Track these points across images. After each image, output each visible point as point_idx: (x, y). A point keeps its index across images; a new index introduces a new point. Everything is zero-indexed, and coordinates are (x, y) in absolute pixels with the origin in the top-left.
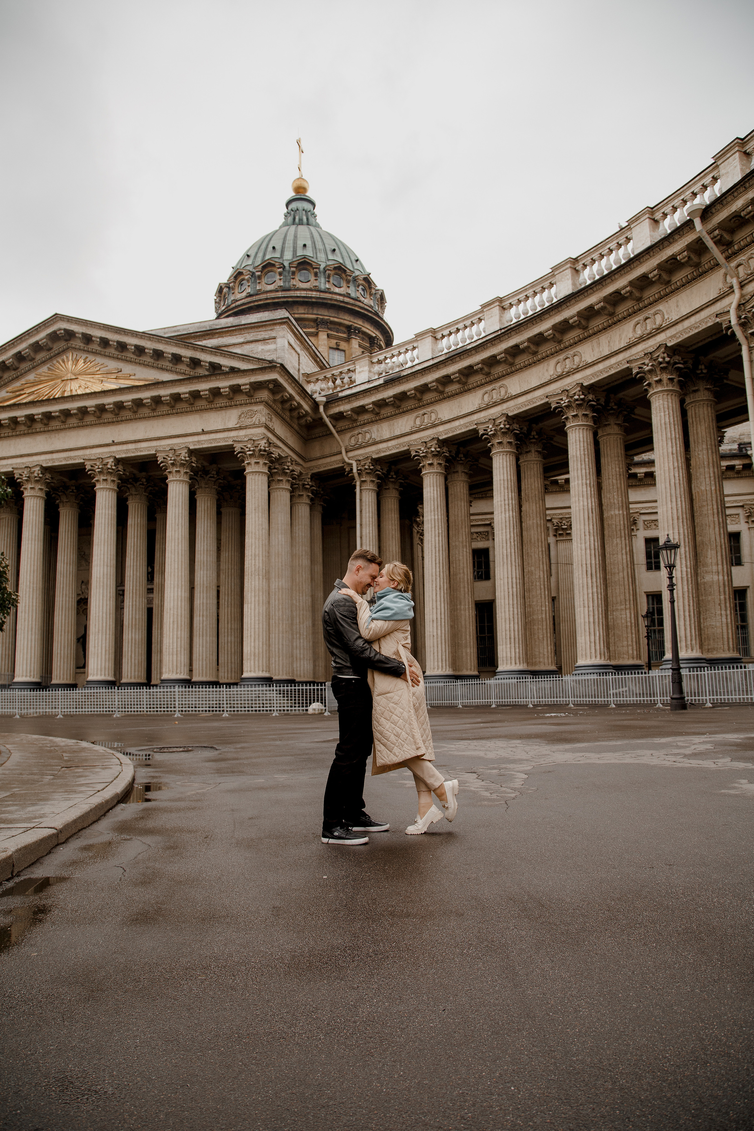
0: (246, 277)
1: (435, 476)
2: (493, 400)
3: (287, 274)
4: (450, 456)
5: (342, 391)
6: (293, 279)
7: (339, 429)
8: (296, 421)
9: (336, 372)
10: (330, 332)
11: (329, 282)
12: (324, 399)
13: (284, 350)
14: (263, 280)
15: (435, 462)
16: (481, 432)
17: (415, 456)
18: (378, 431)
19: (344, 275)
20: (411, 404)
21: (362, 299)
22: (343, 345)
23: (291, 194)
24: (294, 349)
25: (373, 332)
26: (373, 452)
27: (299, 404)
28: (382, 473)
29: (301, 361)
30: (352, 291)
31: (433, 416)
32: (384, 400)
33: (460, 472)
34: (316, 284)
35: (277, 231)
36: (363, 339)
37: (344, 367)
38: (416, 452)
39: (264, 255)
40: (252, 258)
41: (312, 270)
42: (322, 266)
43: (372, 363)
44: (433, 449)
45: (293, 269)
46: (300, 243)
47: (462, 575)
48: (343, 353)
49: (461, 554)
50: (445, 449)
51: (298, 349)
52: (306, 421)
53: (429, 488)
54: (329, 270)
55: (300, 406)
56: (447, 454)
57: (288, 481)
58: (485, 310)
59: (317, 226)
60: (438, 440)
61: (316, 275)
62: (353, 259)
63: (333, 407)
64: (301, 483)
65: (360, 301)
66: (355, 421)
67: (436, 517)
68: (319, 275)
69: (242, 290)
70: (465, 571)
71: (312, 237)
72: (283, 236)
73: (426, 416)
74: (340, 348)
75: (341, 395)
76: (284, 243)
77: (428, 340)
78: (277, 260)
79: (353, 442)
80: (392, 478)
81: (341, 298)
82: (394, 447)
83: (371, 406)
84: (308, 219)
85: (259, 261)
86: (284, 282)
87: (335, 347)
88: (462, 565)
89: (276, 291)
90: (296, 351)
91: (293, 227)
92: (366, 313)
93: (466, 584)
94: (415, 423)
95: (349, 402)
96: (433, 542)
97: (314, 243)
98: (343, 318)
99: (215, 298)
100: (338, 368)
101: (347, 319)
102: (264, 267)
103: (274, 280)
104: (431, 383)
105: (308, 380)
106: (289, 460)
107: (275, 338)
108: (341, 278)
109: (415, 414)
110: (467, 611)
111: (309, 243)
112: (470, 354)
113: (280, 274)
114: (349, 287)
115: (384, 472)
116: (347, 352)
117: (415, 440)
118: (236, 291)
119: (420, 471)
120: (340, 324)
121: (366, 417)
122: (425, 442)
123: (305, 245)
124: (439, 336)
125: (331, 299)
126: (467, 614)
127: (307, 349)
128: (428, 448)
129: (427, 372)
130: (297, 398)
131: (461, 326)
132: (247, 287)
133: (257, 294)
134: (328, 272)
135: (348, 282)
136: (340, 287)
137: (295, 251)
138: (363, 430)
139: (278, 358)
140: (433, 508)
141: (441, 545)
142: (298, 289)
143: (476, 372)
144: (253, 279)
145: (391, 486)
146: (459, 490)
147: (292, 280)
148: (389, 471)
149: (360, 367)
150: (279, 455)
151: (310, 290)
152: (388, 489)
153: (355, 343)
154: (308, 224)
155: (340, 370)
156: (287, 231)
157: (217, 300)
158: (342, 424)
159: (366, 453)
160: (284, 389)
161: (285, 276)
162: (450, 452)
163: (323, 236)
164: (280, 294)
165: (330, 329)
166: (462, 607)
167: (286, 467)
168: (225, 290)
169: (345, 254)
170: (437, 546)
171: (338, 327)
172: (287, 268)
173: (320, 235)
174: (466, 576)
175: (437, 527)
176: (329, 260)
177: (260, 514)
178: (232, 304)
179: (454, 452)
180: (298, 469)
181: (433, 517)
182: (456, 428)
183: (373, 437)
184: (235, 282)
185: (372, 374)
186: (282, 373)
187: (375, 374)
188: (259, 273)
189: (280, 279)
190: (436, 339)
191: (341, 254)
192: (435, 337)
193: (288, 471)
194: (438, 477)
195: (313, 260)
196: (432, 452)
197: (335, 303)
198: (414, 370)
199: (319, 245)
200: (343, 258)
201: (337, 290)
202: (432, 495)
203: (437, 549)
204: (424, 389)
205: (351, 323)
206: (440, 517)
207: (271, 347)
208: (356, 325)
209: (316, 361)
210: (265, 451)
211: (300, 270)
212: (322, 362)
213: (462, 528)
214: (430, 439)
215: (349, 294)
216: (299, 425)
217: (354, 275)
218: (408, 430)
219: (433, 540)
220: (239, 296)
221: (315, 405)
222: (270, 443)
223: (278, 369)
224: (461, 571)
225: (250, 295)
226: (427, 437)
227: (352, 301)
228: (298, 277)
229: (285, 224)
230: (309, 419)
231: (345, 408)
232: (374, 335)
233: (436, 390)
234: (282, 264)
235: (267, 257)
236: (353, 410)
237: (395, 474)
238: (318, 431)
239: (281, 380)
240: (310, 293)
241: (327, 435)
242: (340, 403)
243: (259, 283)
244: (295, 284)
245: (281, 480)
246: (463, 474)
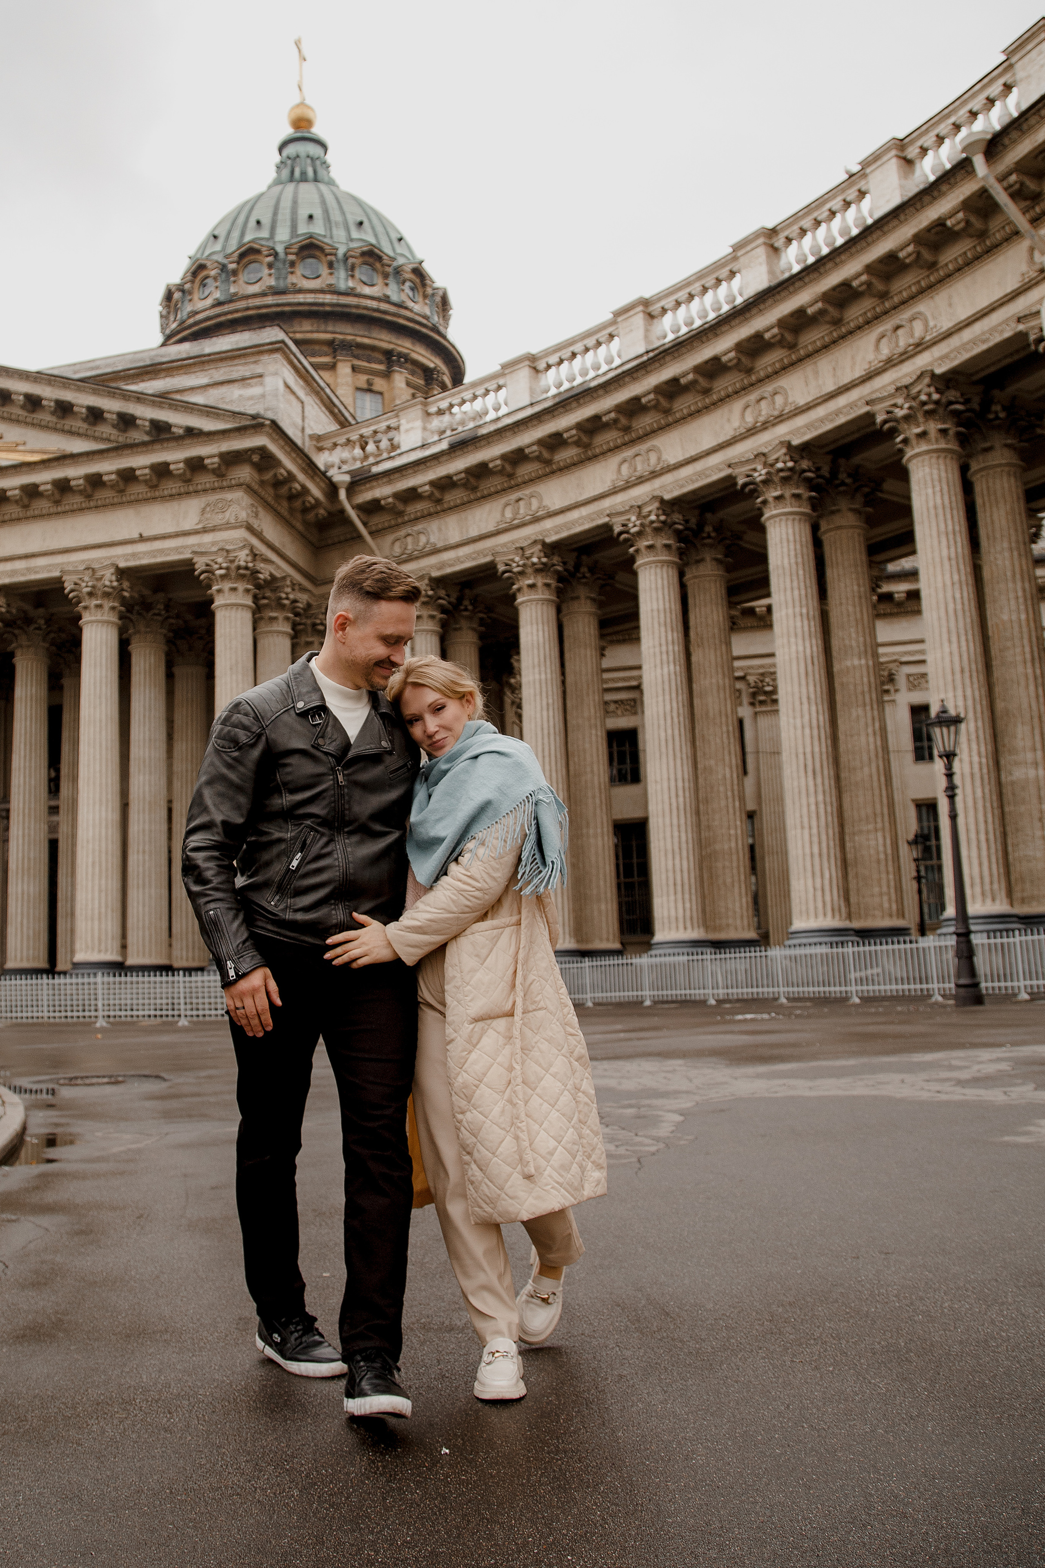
0: (213, 273)
1: (539, 606)
2: (638, 474)
3: (280, 265)
4: (566, 570)
5: (377, 463)
6: (292, 273)
7: (374, 528)
8: (299, 516)
9: (367, 431)
10: (357, 362)
11: (353, 276)
12: (347, 478)
13: (276, 396)
14: (240, 276)
15: (540, 581)
16: (617, 529)
17: (505, 572)
18: (440, 530)
19: (378, 265)
20: (495, 483)
21: (410, 304)
22: (379, 384)
23: (288, 131)
24: (293, 393)
25: (431, 360)
26: (432, 567)
27: (303, 487)
28: (449, 603)
29: (306, 414)
30: (393, 292)
31: (535, 504)
32: (449, 477)
33: (582, 596)
34: (331, 280)
35: (262, 194)
36: (413, 373)
37: (379, 422)
38: (507, 565)
39: (243, 234)
40: (221, 240)
41: (323, 258)
42: (341, 251)
43: (429, 414)
44: (535, 560)
45: (292, 257)
46: (303, 213)
47: (589, 776)
48: (379, 397)
49: (587, 739)
50: (556, 559)
51: (301, 393)
52: (317, 515)
53: (529, 627)
54: (352, 257)
55: (305, 491)
56: (559, 568)
57: (287, 619)
58: (619, 319)
59: (331, 183)
60: (544, 544)
61: (331, 265)
62: (394, 236)
63: (361, 492)
64: (309, 622)
65: (406, 308)
66: (401, 513)
67: (543, 676)
68: (336, 265)
69: (206, 293)
70: (595, 769)
71: (323, 202)
72: (272, 203)
73: (521, 503)
74: (375, 388)
75: (375, 469)
76: (275, 214)
77: (524, 374)
78: (263, 243)
79: (397, 549)
80: (466, 610)
81: (374, 304)
82: (468, 557)
83: (427, 488)
84: (315, 172)
85: (233, 245)
86: (277, 279)
87: (365, 386)
88: (588, 759)
89: (263, 294)
90: (298, 398)
91: (291, 187)
92: (417, 327)
93: (597, 791)
94: (503, 515)
95: (390, 482)
96: (539, 720)
97: (326, 211)
98: (379, 337)
99: (160, 308)
100: (371, 425)
101: (385, 340)
102: (242, 256)
103: (259, 276)
104: (529, 446)
105: (320, 445)
106: (288, 583)
107: (261, 376)
108: (374, 269)
109: (503, 501)
110: (600, 838)
111: (318, 213)
112: (595, 395)
113: (270, 266)
114: (387, 285)
115: (453, 600)
116: (386, 395)
117: (504, 545)
118: (196, 296)
119: (514, 597)
120: (373, 348)
121: (420, 507)
122: (522, 548)
123: (311, 217)
124: (542, 365)
125: (357, 307)
126: (600, 843)
127: (317, 394)
128: (528, 558)
129: (521, 428)
130: (301, 477)
131: (578, 347)
132: (213, 289)
133: (231, 301)
134: (351, 261)
135: (386, 276)
136: (373, 285)
137: (294, 227)
138: (415, 528)
139: (266, 410)
140: (536, 661)
141: (551, 724)
142: (300, 291)
143: (606, 426)
144: (224, 275)
145: (464, 624)
146: (581, 629)
147: (290, 276)
148: (460, 600)
149: (408, 422)
150: (271, 575)
151: (322, 291)
152: (460, 629)
153: (400, 379)
154: (316, 180)
155: (373, 428)
156: (281, 193)
157: (164, 313)
158: (379, 520)
159: (420, 569)
160: (278, 463)
161: (278, 269)
162: (564, 563)
163: (341, 200)
164: (269, 300)
165: (357, 357)
166: (591, 831)
167: (284, 596)
168: (177, 295)
169: (380, 229)
170: (545, 726)
171: (369, 352)
172: (282, 255)
173: (337, 199)
174: (596, 778)
175: (544, 694)
176: (352, 240)
177: (240, 677)
178: (189, 317)
179: (572, 563)
180: (303, 598)
181: (537, 677)
182: (574, 523)
183: (432, 540)
184: (193, 282)
185: (427, 434)
186: (274, 435)
187: (432, 432)
188: (233, 266)
189: (270, 275)
190: (536, 370)
191: (373, 228)
192: (535, 368)
193: (286, 602)
194: (545, 607)
195: (326, 240)
196: (534, 564)
197: (365, 312)
198: (500, 425)
199: (336, 216)
200: (376, 236)
201: (367, 290)
202: (535, 638)
203: (546, 732)
204: (518, 457)
205: (391, 346)
206: (549, 676)
207: (255, 391)
208: (400, 349)
209: (332, 412)
210: (246, 568)
211: (303, 258)
212: (343, 415)
213: (588, 695)
214: (529, 542)
215: (388, 297)
216: (305, 523)
217: (395, 264)
218: (491, 527)
219: (538, 715)
220: (200, 305)
221: (332, 489)
222: (255, 555)
223: (267, 429)
224: (588, 769)
225: (219, 304)
226: (525, 538)
227: (392, 309)
228: (299, 270)
229: (277, 182)
230: (322, 511)
231: (382, 492)
232: (432, 365)
233: (539, 458)
234: (273, 249)
235: (248, 238)
236: (397, 496)
237: (471, 604)
238: (337, 532)
239: (274, 448)
240: (321, 296)
241: (353, 538)
242: (375, 484)
243: (234, 282)
244: (295, 281)
245: (275, 618)
246: (588, 601)
